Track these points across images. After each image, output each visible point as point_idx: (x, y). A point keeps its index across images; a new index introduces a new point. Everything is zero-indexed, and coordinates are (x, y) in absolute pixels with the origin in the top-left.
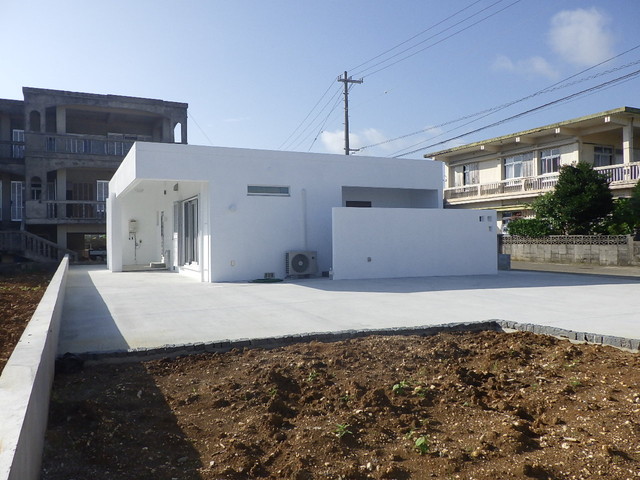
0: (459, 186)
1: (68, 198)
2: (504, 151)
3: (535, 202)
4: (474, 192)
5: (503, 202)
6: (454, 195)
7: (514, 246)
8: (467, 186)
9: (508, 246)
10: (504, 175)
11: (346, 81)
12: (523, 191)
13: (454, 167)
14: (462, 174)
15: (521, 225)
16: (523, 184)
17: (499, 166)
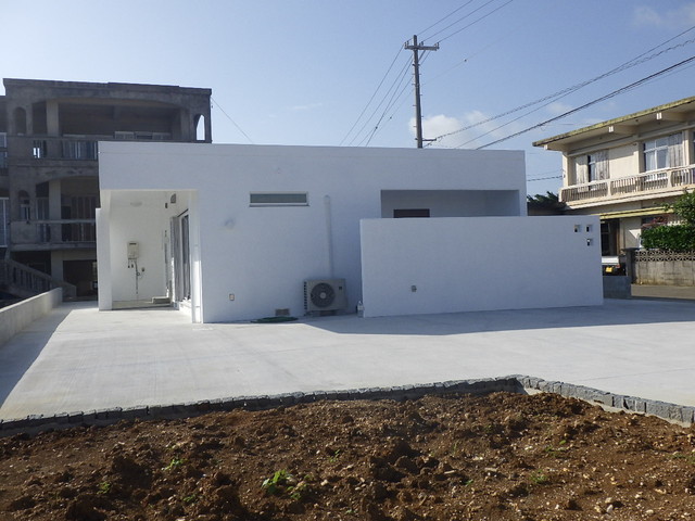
0: (582, 183)
1: (63, 218)
2: (641, 133)
3: (678, 203)
4: (602, 191)
5: (643, 203)
6: (575, 195)
7: (651, 263)
8: (593, 182)
9: (643, 264)
10: (644, 166)
11: (416, 48)
12: (669, 187)
13: (574, 158)
14: (585, 167)
15: (659, 235)
16: (669, 177)
17: (636, 153)
